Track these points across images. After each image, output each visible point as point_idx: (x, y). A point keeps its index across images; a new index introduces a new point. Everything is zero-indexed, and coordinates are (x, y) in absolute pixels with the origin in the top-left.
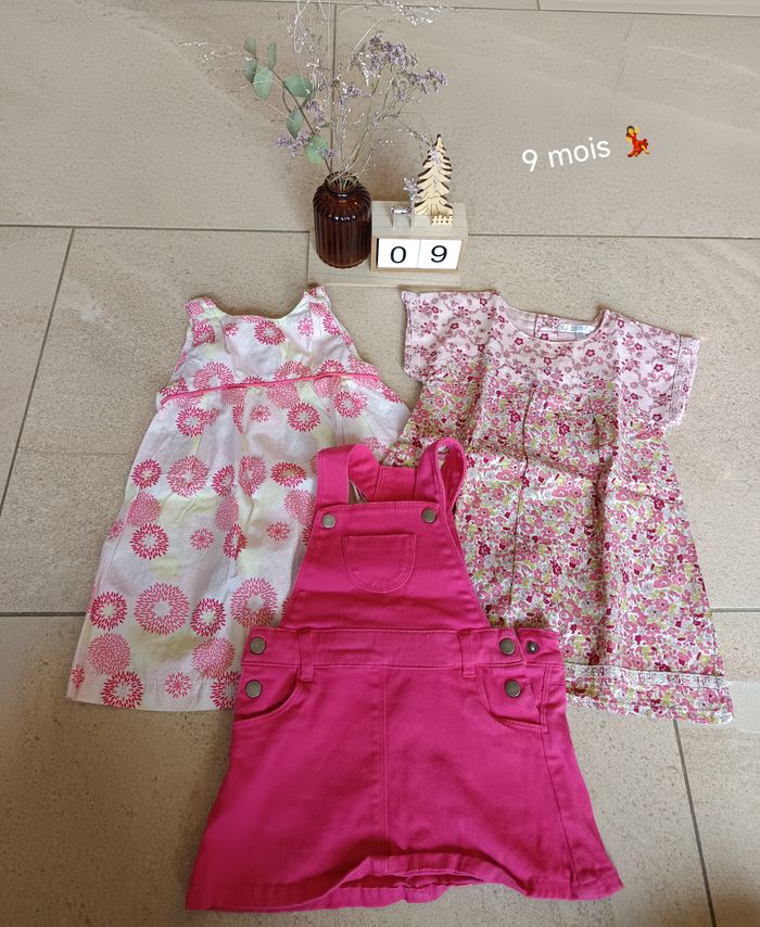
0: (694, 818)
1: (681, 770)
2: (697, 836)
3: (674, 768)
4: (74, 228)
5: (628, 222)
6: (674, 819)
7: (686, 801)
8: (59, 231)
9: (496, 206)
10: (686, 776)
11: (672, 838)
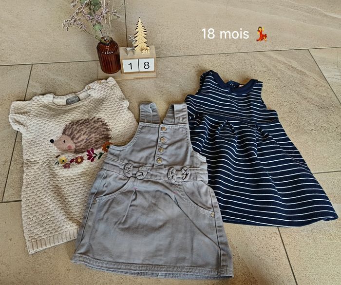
0: (285, 250)
1: (279, 234)
2: (287, 256)
3: (276, 233)
4: (32, 64)
5: (237, 48)
6: (278, 251)
7: (282, 244)
8: (27, 66)
9: (188, 46)
10: (281, 235)
11: (278, 258)
